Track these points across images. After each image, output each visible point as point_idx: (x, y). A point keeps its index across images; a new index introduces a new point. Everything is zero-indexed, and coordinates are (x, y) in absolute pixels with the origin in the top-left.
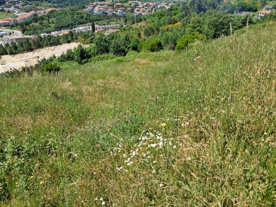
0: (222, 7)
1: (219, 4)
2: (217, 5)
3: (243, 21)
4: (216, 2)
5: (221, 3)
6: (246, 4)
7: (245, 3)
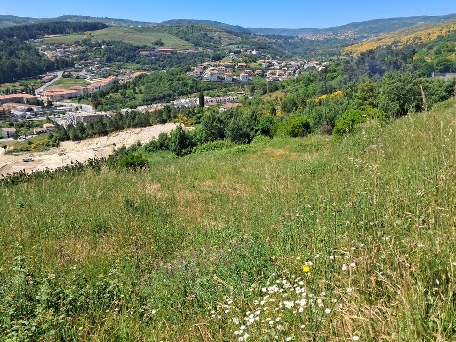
0: (410, 66)
1: (406, 62)
2: (401, 64)
3: (448, 88)
4: (400, 60)
5: (409, 60)
6: (451, 61)
7: (449, 61)
